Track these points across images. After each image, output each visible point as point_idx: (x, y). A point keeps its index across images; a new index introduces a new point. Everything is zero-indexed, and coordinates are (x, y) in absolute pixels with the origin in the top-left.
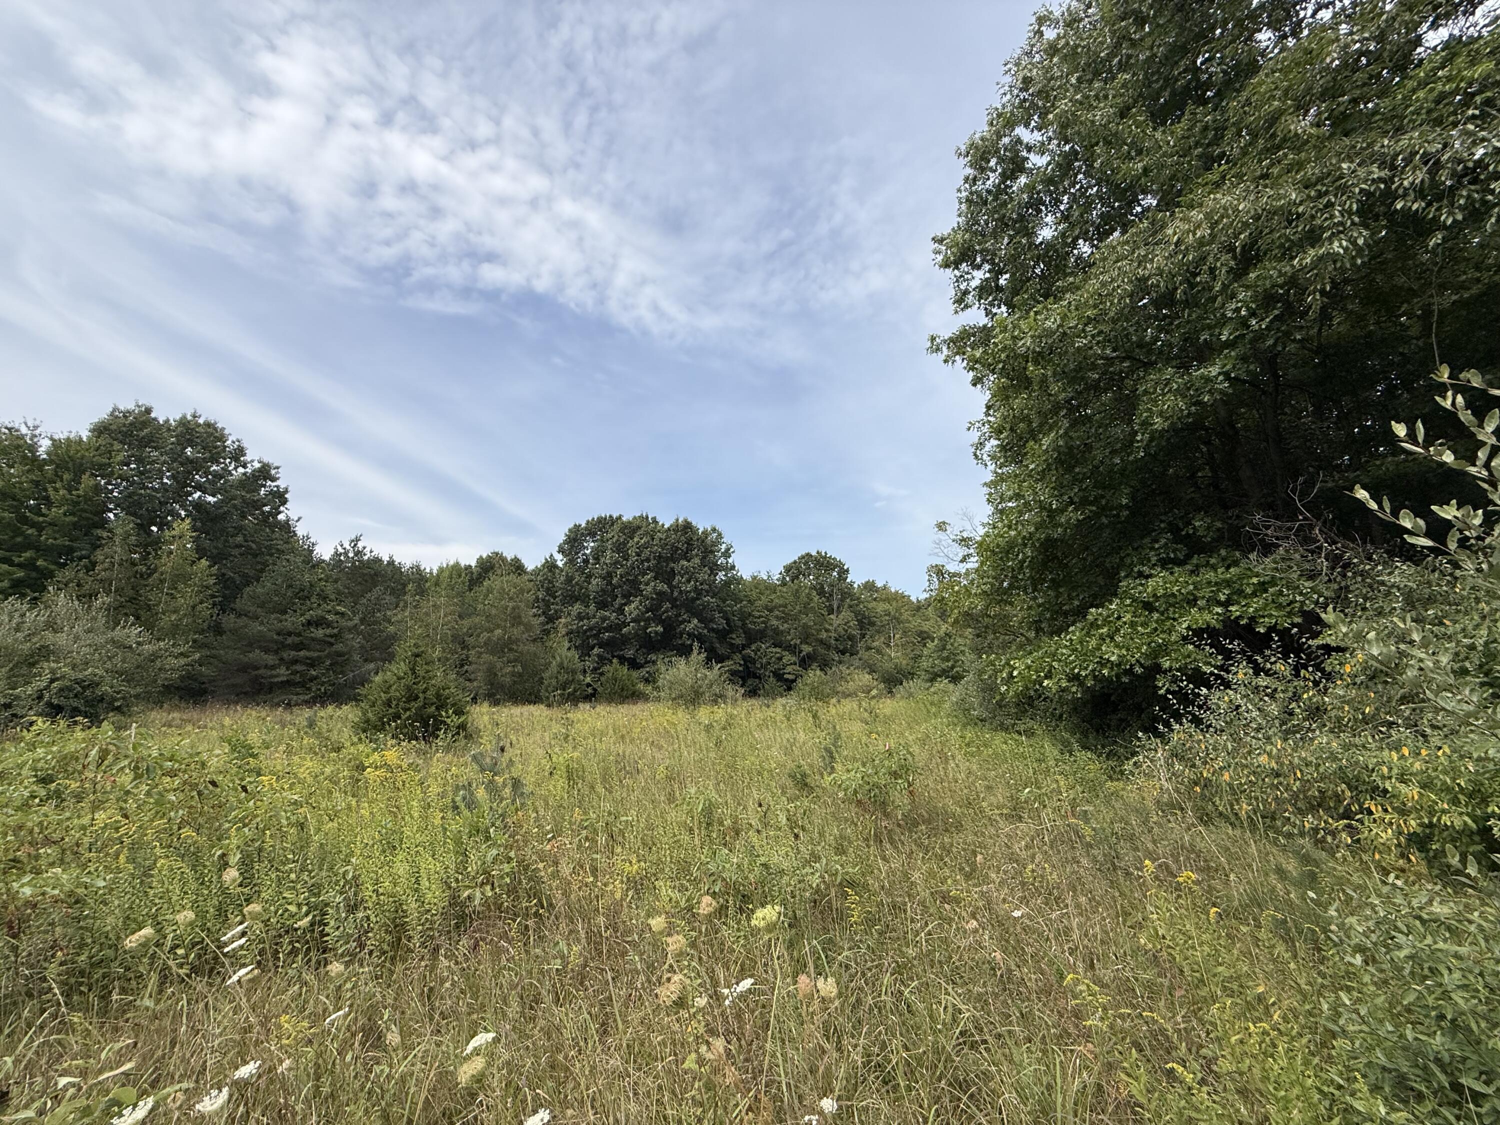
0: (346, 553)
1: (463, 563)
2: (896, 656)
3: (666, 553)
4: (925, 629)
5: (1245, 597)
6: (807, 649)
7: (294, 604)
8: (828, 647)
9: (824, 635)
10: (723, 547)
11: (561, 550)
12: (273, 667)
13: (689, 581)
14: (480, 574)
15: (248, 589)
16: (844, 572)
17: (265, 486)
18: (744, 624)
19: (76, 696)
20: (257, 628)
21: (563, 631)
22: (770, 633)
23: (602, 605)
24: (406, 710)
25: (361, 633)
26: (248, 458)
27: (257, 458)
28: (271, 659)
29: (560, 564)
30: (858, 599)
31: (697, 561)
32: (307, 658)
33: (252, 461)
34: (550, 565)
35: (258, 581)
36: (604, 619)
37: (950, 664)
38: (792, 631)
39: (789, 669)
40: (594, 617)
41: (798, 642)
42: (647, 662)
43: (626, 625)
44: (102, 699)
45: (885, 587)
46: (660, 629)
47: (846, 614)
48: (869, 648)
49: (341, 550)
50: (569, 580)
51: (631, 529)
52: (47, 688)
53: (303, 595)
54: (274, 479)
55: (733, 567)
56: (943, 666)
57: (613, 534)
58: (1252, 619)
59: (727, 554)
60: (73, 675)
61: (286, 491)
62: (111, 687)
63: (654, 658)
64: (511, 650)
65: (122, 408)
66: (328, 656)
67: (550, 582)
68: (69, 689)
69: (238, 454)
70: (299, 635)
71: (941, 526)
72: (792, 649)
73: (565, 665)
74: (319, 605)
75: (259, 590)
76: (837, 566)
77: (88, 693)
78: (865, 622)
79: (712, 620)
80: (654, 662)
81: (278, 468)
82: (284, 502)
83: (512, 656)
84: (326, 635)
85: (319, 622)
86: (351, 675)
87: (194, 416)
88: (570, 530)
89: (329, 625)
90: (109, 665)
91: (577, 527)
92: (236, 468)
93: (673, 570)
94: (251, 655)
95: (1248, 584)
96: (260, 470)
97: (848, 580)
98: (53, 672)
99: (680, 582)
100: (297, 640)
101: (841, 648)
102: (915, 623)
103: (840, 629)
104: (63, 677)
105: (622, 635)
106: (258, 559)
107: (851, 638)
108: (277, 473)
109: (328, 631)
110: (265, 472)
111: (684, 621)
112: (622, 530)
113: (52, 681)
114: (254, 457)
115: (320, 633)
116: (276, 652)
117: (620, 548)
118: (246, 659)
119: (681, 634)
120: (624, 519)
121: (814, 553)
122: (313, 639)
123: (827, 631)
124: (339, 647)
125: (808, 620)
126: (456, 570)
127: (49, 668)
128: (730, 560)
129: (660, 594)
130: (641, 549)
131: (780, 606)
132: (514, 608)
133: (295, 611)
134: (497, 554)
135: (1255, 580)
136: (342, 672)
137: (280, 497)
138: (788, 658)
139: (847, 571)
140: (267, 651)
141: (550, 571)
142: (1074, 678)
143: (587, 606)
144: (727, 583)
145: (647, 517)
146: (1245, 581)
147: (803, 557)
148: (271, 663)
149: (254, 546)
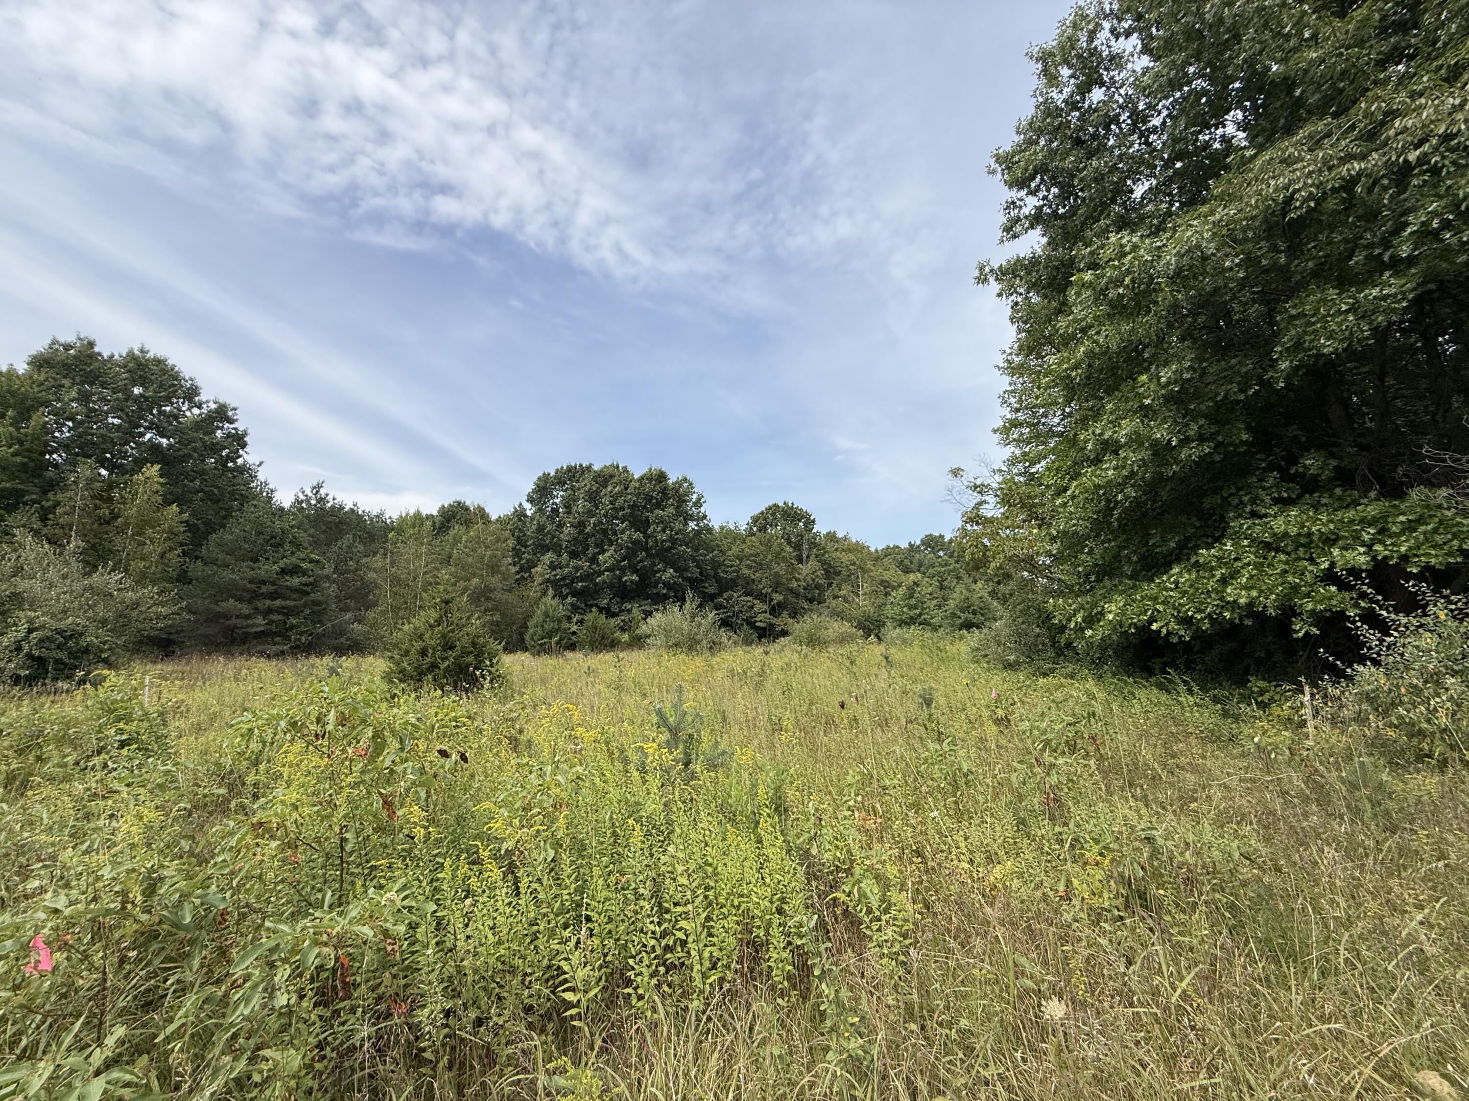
0: (308, 501)
1: (424, 512)
2: (864, 604)
3: (641, 502)
4: (886, 578)
5: (1390, 537)
6: (778, 598)
7: (265, 551)
8: (797, 595)
9: (794, 584)
10: (695, 497)
11: (530, 500)
12: (247, 617)
13: (664, 531)
14: (442, 523)
15: (214, 536)
16: (810, 523)
17: (222, 428)
18: (716, 573)
19: (58, 647)
20: (228, 575)
21: (539, 580)
22: (740, 581)
23: (574, 555)
24: (444, 659)
25: (334, 582)
26: (203, 397)
27: (212, 398)
28: (245, 609)
29: (529, 513)
30: (824, 548)
31: (672, 510)
32: (283, 608)
33: (208, 402)
34: (520, 514)
35: (224, 527)
36: (577, 569)
37: (917, 612)
38: (764, 580)
39: (760, 617)
40: (567, 566)
41: (770, 590)
42: (622, 611)
43: (600, 573)
44: (86, 651)
45: (845, 538)
46: (635, 577)
47: (813, 563)
48: (836, 597)
49: (302, 497)
50: (541, 529)
51: (604, 478)
52: (26, 638)
53: (276, 542)
54: (231, 421)
55: (705, 517)
56: (911, 614)
57: (586, 483)
58: (1405, 558)
59: (698, 504)
60: (54, 624)
61: (245, 433)
62: (97, 638)
63: (629, 607)
64: (488, 599)
65: (62, 340)
66: (305, 605)
67: (520, 531)
68: (50, 639)
69: (191, 394)
70: (273, 584)
71: (956, 472)
72: (762, 597)
73: (550, 614)
74: (292, 553)
75: (228, 537)
76: (803, 517)
77: (71, 643)
78: (830, 571)
79: (686, 569)
80: (629, 611)
81: (235, 409)
82: (244, 445)
83: (490, 605)
84: (302, 584)
85: (294, 571)
86: (329, 625)
87: (142, 351)
88: (539, 478)
89: (304, 573)
90: (90, 614)
91: (546, 476)
92: (189, 409)
93: (647, 518)
94: (224, 604)
95: (1394, 523)
96: (217, 411)
97: (814, 531)
98: (30, 621)
99: (655, 531)
100: (271, 588)
101: (810, 596)
102: (877, 572)
103: (809, 579)
104: (43, 627)
105: (596, 584)
106: (221, 504)
107: (818, 587)
108: (235, 414)
109: (305, 579)
110: (222, 414)
111: (659, 571)
112: (595, 479)
113: (30, 631)
114: (209, 396)
115: (295, 581)
116: (250, 602)
117: (593, 497)
118: (219, 609)
119: (657, 582)
120: (596, 468)
121: (781, 504)
122: (287, 587)
123: (797, 580)
124: (317, 596)
125: (780, 569)
126: (418, 519)
127: (26, 617)
128: (702, 510)
129: (636, 542)
130: (615, 498)
131: (751, 555)
132: (491, 557)
133: (267, 559)
134: (459, 503)
135: (1402, 518)
136: (320, 622)
137: (239, 440)
138: (759, 606)
139: (814, 521)
140: (239, 599)
141: (520, 520)
142: (1186, 621)
143: (560, 556)
144: (698, 533)
145: (618, 467)
146: (1390, 520)
147: (770, 508)
148: (247, 612)
149: (216, 491)
